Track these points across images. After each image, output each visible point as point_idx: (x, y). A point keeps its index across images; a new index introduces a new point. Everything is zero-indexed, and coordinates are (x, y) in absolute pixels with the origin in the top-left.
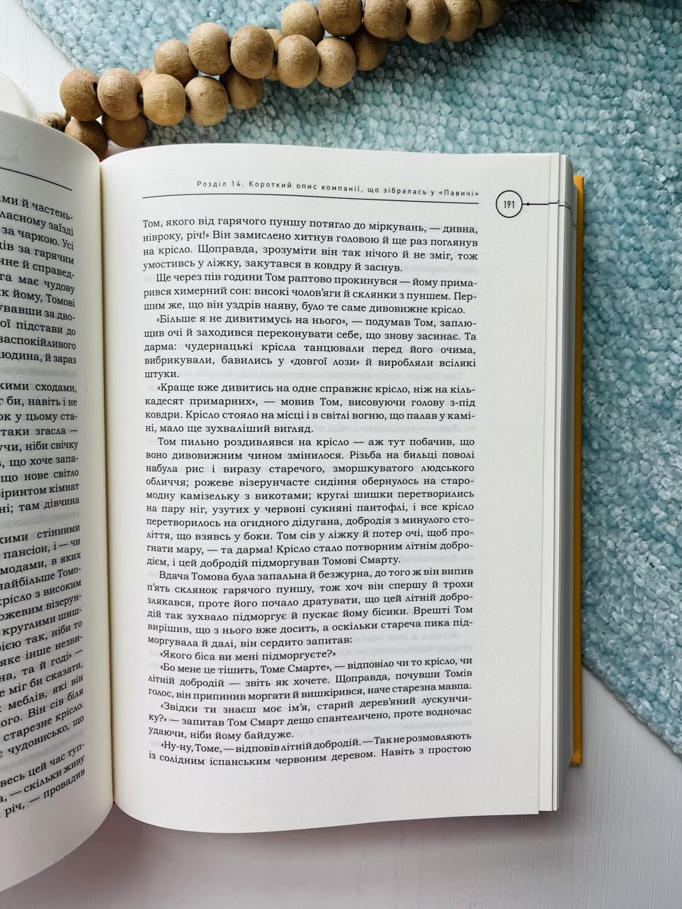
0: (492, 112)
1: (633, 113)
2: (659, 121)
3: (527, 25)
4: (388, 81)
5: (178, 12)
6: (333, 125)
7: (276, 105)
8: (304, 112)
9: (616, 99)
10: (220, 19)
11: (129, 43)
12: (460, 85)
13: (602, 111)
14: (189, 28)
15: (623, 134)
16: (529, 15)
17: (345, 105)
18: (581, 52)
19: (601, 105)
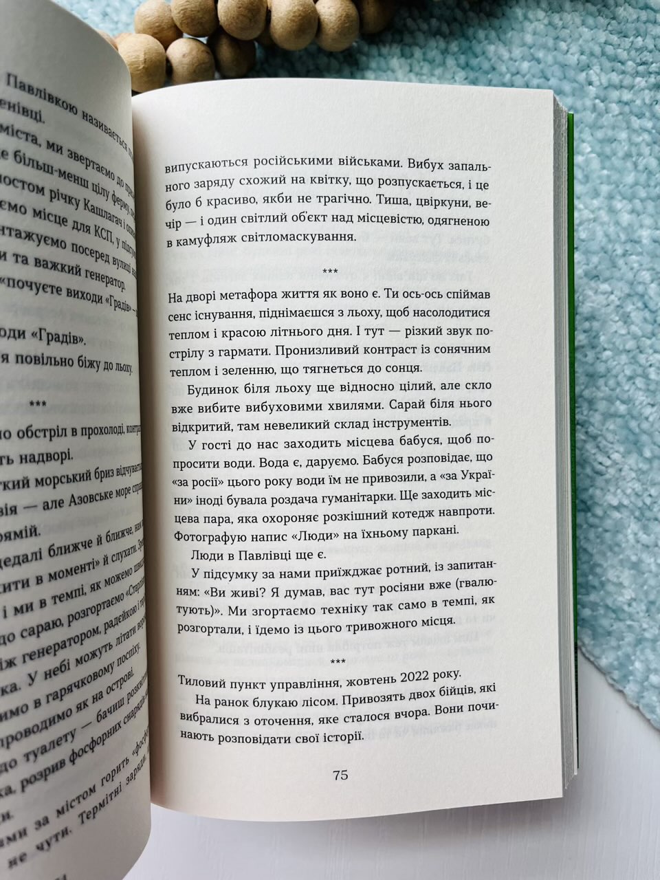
4: (395, 46)
7: (270, 72)
9: (654, 65)
12: (478, 49)
13: (638, 79)
18: (613, 13)
19: (637, 72)
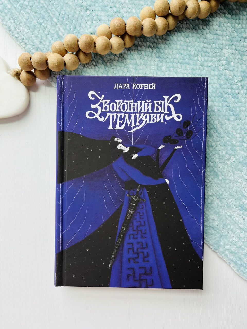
0: (174, 60)
1: (225, 58)
2: (235, 60)
3: (185, 28)
4: (136, 51)
5: (59, 28)
6: (116, 67)
7: (96, 61)
8: (106, 63)
9: (219, 53)
10: (75, 31)
11: (42, 41)
12: (162, 51)
13: (213, 58)
14: (63, 35)
15: (221, 66)
16: (186, 24)
17: (120, 60)
18: (205, 37)
19: (213, 56)
